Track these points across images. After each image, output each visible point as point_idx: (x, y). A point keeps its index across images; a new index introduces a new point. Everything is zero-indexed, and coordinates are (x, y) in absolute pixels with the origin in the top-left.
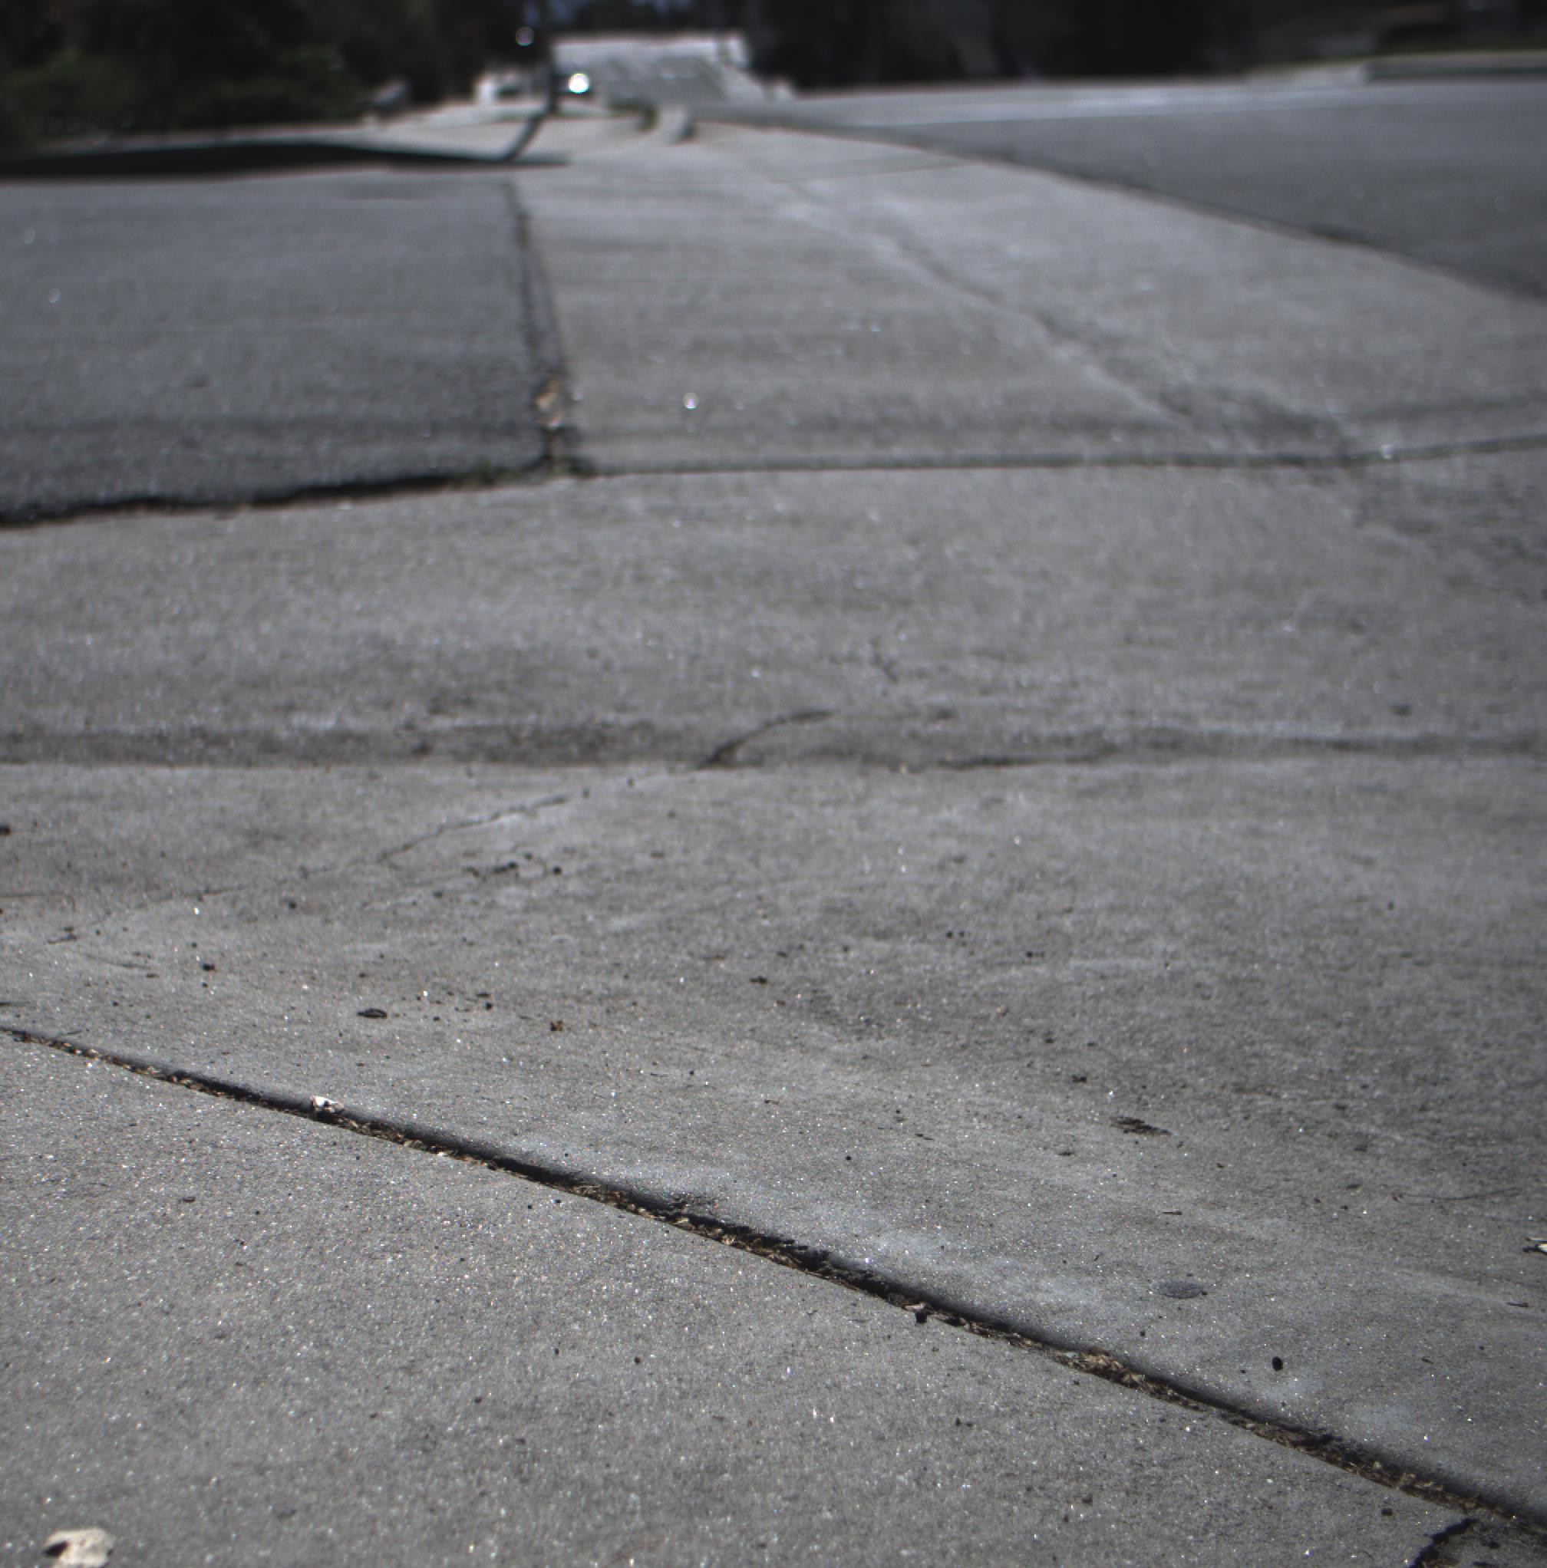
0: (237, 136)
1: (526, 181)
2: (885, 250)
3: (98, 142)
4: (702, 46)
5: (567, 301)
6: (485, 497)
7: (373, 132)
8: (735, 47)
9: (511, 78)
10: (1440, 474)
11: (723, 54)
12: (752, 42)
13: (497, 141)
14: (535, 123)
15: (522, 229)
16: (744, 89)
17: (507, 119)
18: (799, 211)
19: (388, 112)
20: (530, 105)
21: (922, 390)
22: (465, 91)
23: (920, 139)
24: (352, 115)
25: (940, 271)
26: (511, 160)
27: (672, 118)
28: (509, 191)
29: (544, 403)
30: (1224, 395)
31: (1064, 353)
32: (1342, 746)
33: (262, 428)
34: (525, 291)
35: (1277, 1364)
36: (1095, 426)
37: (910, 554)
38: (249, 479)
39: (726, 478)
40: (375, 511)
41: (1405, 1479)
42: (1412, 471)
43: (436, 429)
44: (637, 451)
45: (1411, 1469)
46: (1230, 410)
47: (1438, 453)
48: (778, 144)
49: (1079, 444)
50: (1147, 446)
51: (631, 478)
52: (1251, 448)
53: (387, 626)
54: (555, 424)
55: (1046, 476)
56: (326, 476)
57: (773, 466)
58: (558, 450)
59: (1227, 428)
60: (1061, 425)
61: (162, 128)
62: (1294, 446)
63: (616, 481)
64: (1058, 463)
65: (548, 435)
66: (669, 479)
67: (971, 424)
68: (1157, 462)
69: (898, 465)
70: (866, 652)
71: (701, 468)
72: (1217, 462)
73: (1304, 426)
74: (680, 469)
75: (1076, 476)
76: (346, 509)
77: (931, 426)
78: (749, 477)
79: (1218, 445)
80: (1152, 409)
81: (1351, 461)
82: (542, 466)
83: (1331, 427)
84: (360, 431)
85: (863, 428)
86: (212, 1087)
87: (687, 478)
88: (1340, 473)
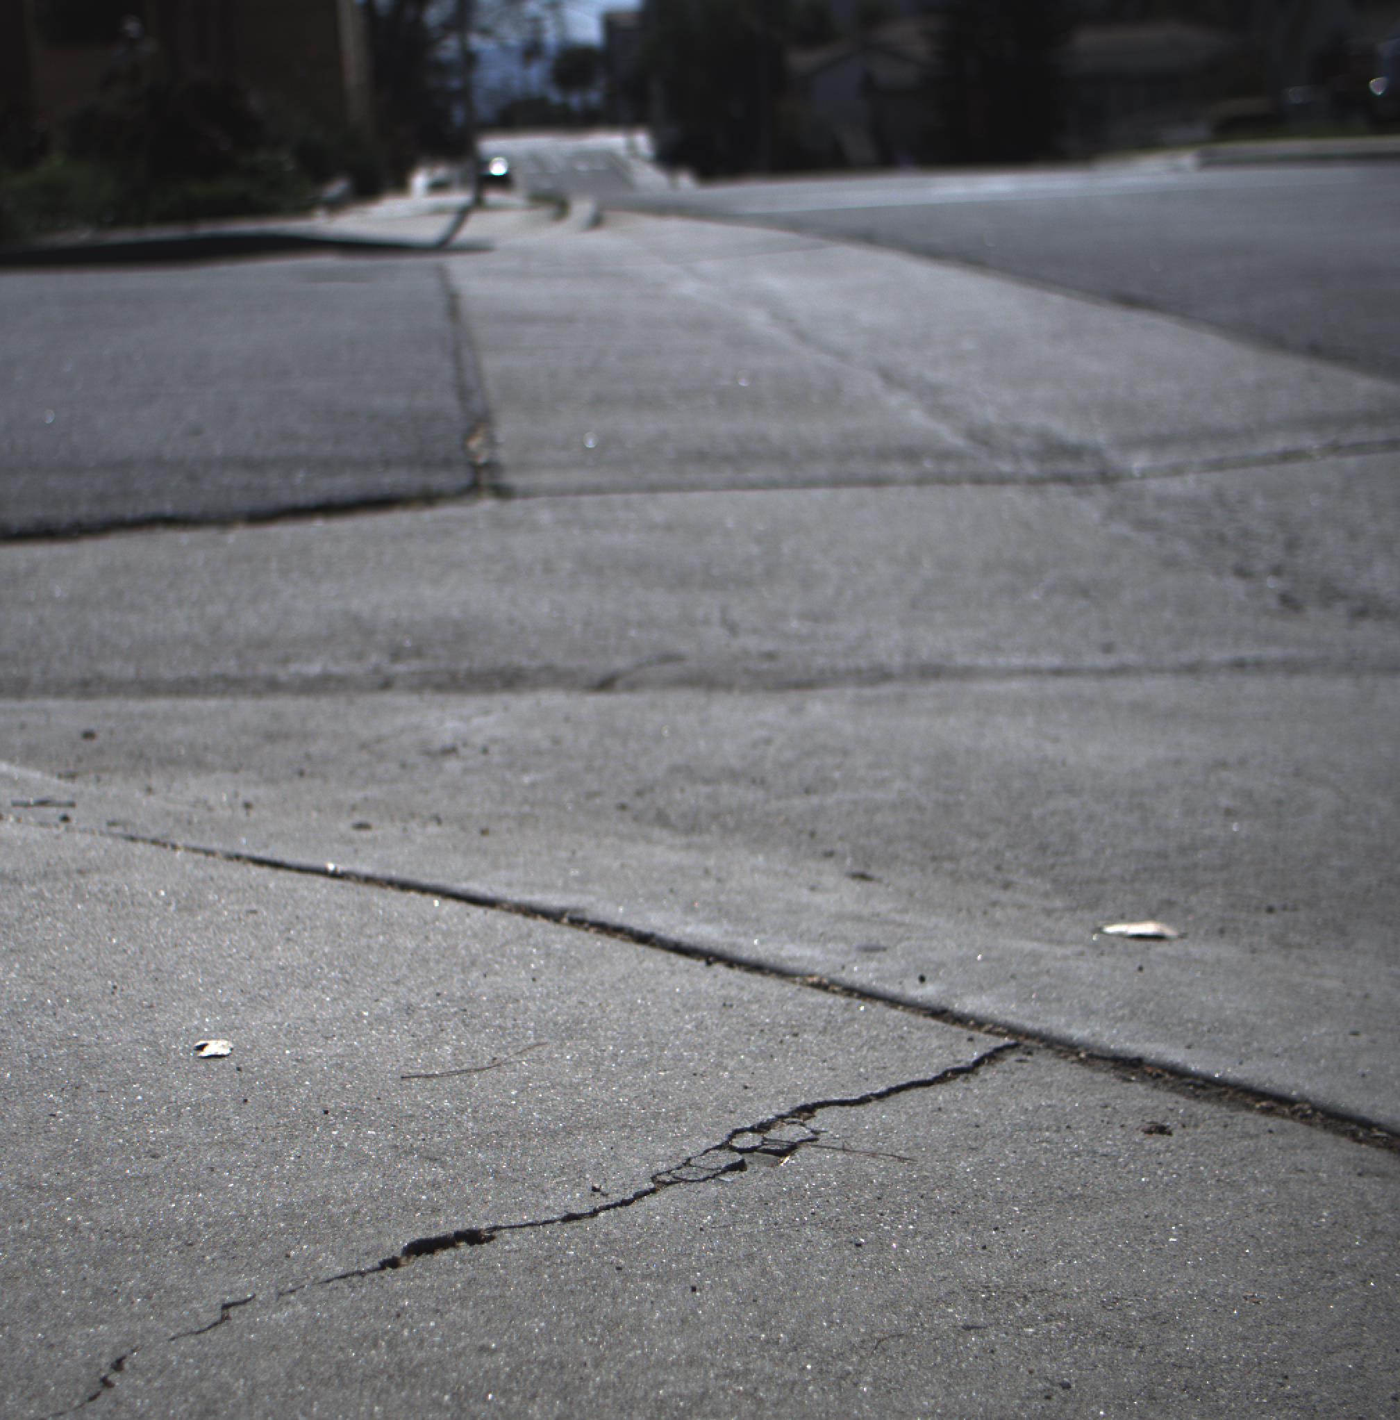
0: (205, 229)
1: (457, 265)
2: (758, 320)
3: (83, 236)
4: (612, 141)
5: (492, 365)
6: (427, 515)
7: (322, 224)
8: (642, 140)
9: (441, 172)
10: (1176, 486)
11: (631, 147)
12: (656, 135)
13: (431, 230)
14: (463, 214)
15: (453, 305)
16: (651, 179)
17: (438, 211)
18: (688, 288)
19: (335, 206)
20: (459, 198)
21: (776, 429)
22: (400, 185)
23: (795, 224)
24: (304, 208)
25: (802, 336)
26: (443, 246)
27: (582, 208)
28: (442, 273)
29: (474, 444)
30: (1017, 430)
31: (895, 400)
32: (1058, 672)
33: (249, 464)
34: (456, 356)
35: (922, 979)
36: (910, 454)
37: (755, 550)
38: (244, 502)
39: (617, 498)
40: (343, 526)
41: (987, 1027)
42: (1154, 485)
43: (387, 464)
44: (547, 478)
45: (991, 1022)
46: (1021, 442)
47: (1177, 471)
48: (674, 230)
49: (898, 468)
50: (950, 468)
51: (543, 499)
52: (1031, 468)
53: (356, 605)
54: (482, 460)
55: (868, 493)
56: (302, 498)
57: (653, 488)
58: (485, 479)
59: (1015, 454)
60: (882, 455)
61: (140, 222)
62: (1067, 466)
63: (531, 502)
64: (877, 482)
65: (476, 468)
66: (571, 499)
67: (812, 454)
68: (955, 481)
69: (752, 486)
70: (716, 615)
71: (598, 490)
72: (1002, 480)
73: (1075, 452)
74: (581, 491)
75: (890, 493)
76: (318, 525)
77: (781, 456)
78: (635, 497)
79: (1006, 467)
80: (959, 442)
81: (1108, 477)
82: (472, 490)
83: (1097, 452)
84: (326, 466)
85: (727, 459)
86: (260, 862)
87: (586, 499)
88: (1099, 489)
